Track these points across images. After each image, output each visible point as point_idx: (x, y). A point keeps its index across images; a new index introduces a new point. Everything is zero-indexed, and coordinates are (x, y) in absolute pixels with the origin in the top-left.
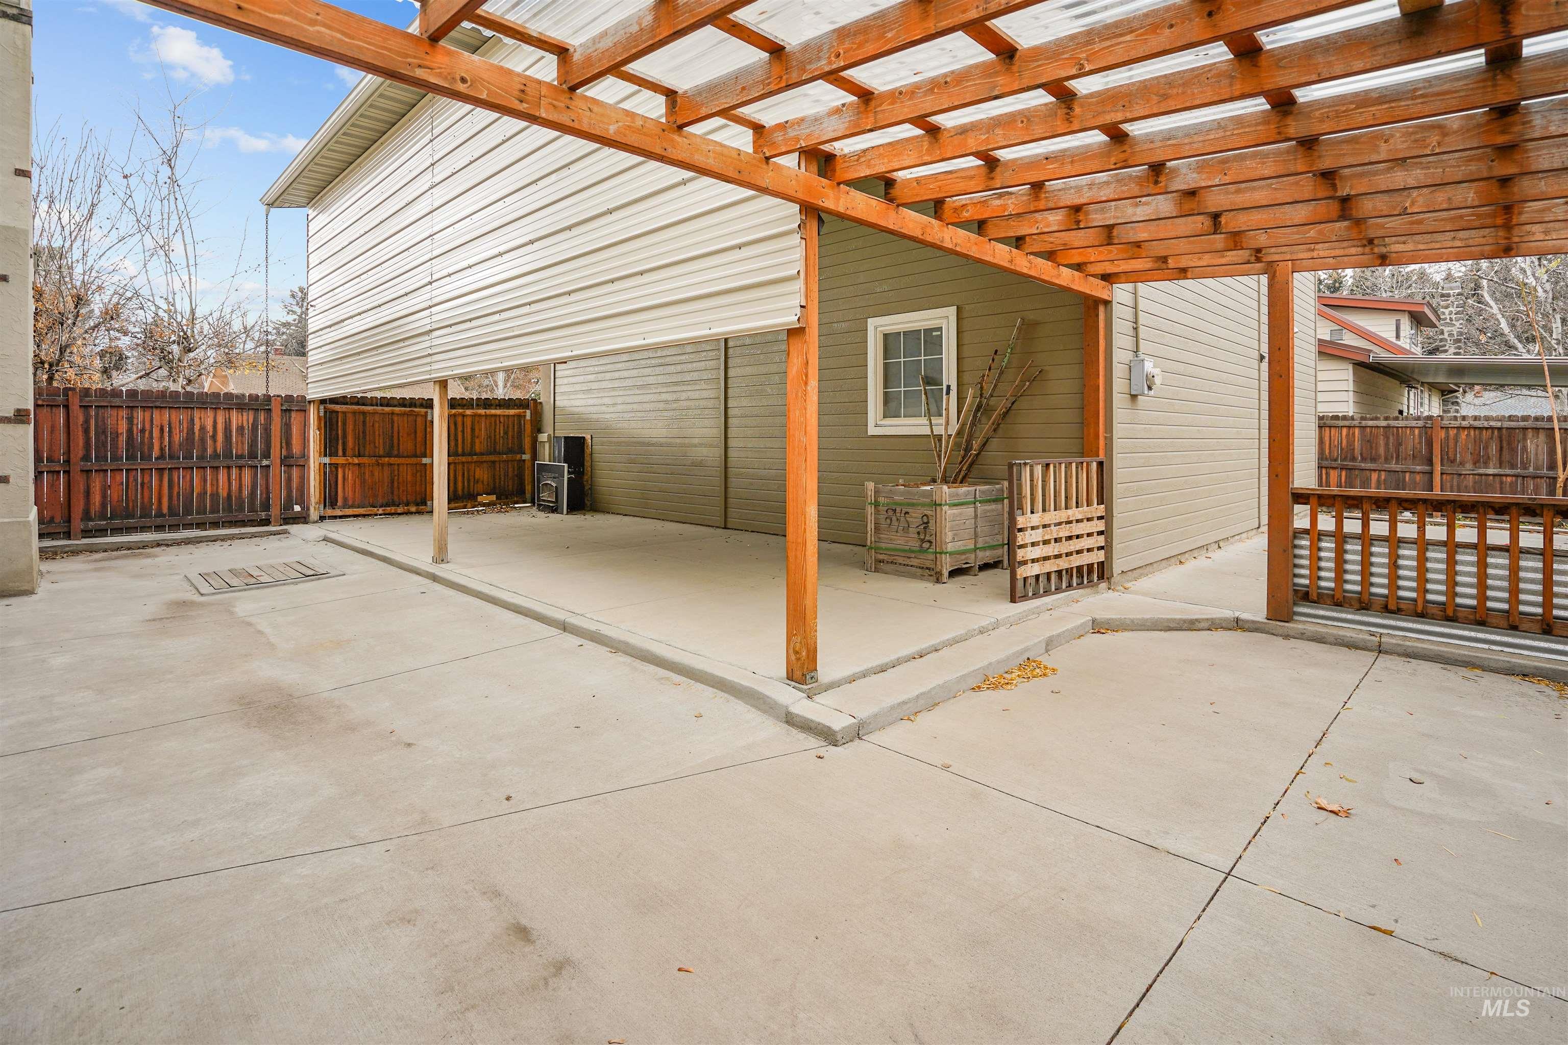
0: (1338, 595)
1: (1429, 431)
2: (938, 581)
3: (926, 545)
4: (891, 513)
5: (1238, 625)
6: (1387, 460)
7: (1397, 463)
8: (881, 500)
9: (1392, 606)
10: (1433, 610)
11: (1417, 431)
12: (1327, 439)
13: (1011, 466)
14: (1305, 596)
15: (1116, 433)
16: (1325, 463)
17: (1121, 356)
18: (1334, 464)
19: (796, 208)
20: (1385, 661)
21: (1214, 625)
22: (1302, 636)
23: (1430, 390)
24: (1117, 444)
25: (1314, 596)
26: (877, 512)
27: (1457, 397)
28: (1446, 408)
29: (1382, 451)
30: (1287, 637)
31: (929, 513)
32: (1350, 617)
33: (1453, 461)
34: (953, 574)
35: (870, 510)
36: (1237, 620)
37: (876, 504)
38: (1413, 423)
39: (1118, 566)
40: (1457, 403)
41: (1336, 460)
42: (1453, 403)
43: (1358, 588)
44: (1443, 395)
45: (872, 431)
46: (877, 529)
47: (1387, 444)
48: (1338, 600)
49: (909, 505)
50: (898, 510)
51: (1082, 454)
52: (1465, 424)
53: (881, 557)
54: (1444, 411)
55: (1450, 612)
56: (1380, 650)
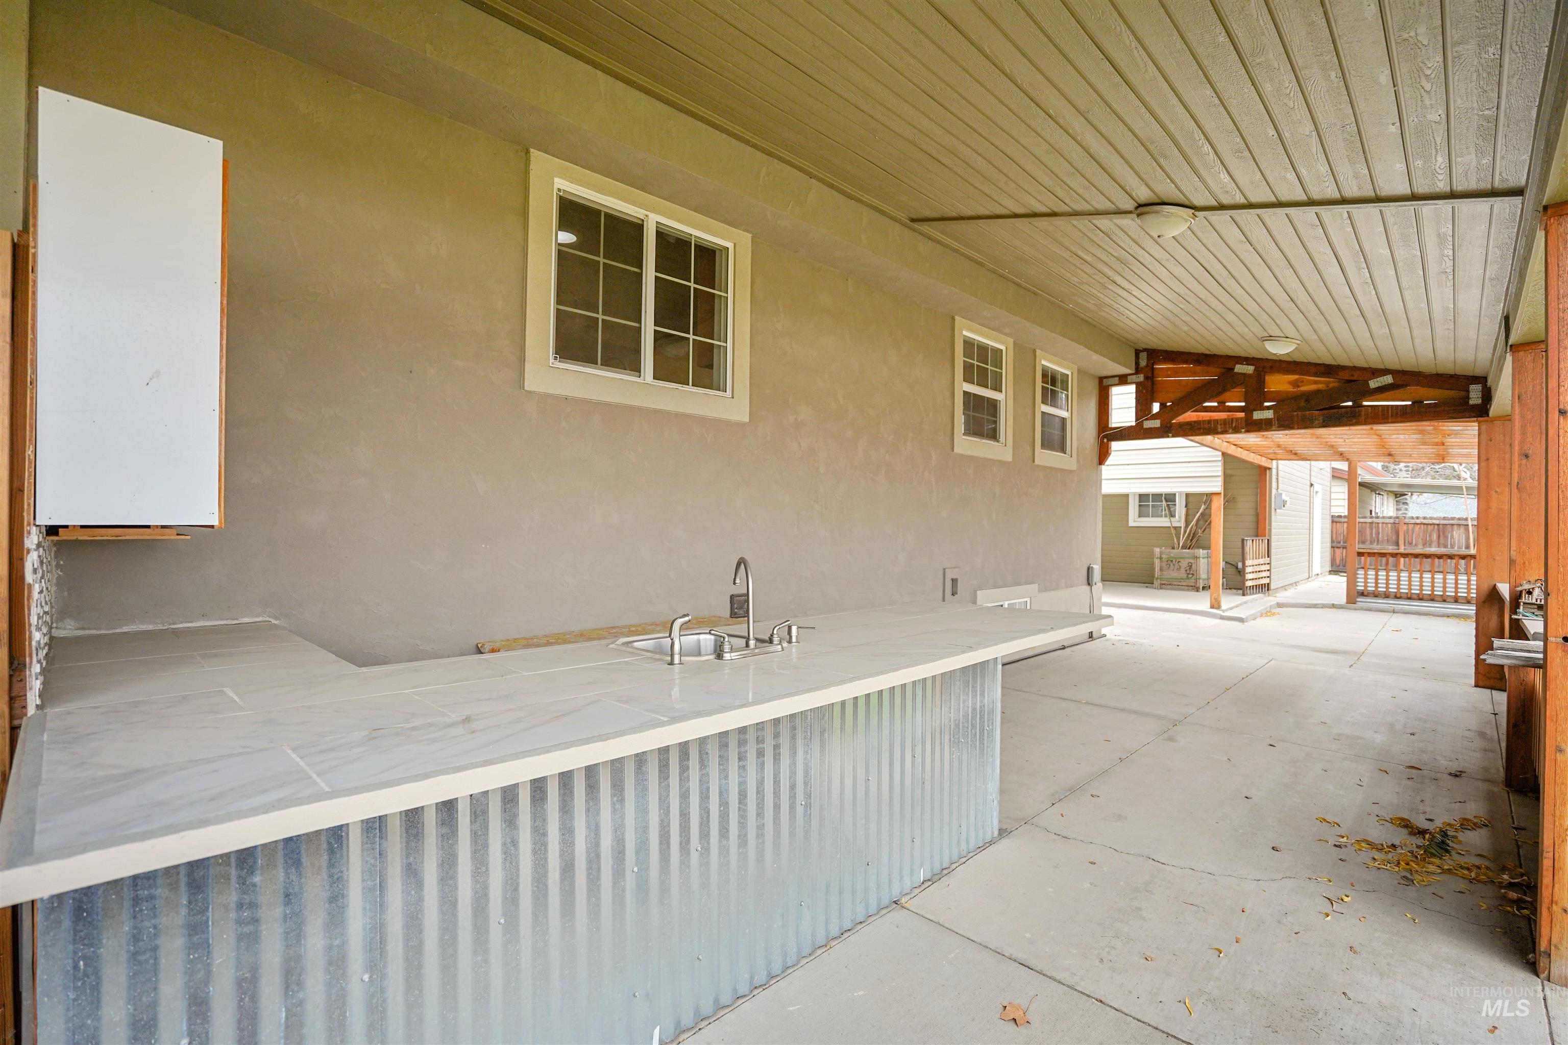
0: (1376, 593)
1: (1397, 525)
2: (1198, 591)
3: (1190, 576)
4: (1169, 562)
5: (1334, 606)
6: (1371, 543)
7: (1377, 544)
8: (1164, 556)
9: (1398, 596)
10: (1415, 596)
11: (1390, 525)
12: (1334, 530)
13: (1243, 540)
14: (1362, 594)
15: (1273, 527)
16: (1334, 545)
17: (1274, 491)
18: (1339, 545)
19: (1220, 453)
20: (1395, 614)
21: (1324, 606)
22: (1362, 609)
23: (1388, 494)
24: (1273, 531)
25: (1366, 593)
26: (1161, 561)
27: (1406, 499)
28: (1398, 507)
29: (1368, 538)
30: (1356, 609)
31: (1192, 561)
32: (1380, 601)
33: (1411, 544)
34: (1204, 588)
35: (1157, 562)
36: (1333, 604)
37: (1161, 558)
38: (1388, 521)
39: (1272, 586)
40: (1406, 504)
41: (1340, 543)
42: (1403, 503)
43: (1384, 590)
44: (1396, 497)
45: (1131, 524)
46: (1161, 569)
47: (1371, 533)
48: (1376, 595)
49: (1181, 558)
50: (1174, 560)
51: (1257, 536)
52: (1418, 521)
53: (1163, 582)
54: (1397, 510)
55: (1421, 597)
56: (1394, 612)
